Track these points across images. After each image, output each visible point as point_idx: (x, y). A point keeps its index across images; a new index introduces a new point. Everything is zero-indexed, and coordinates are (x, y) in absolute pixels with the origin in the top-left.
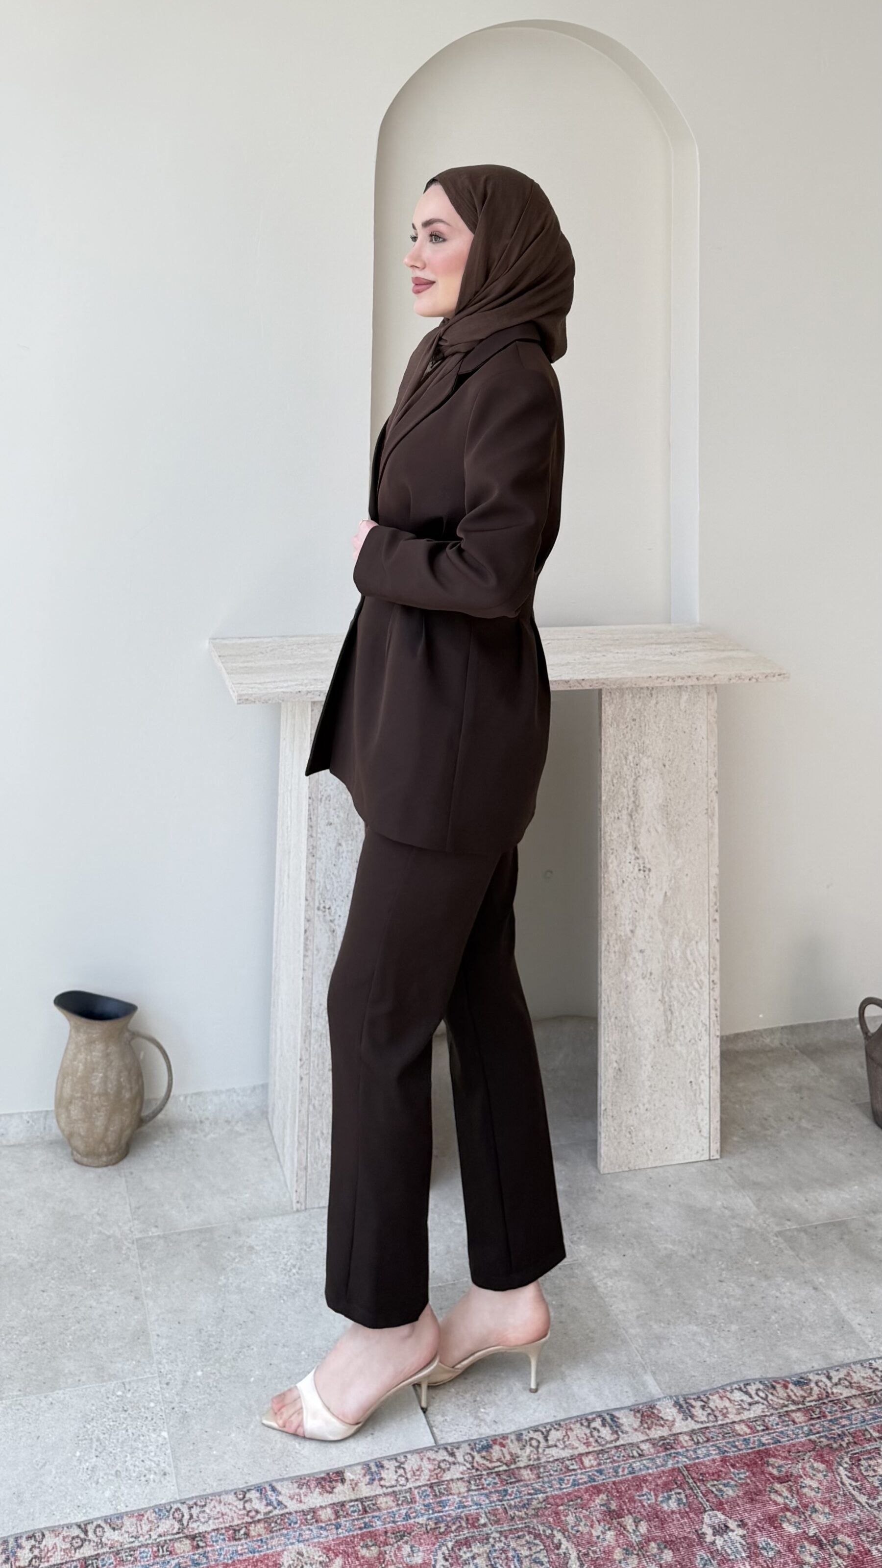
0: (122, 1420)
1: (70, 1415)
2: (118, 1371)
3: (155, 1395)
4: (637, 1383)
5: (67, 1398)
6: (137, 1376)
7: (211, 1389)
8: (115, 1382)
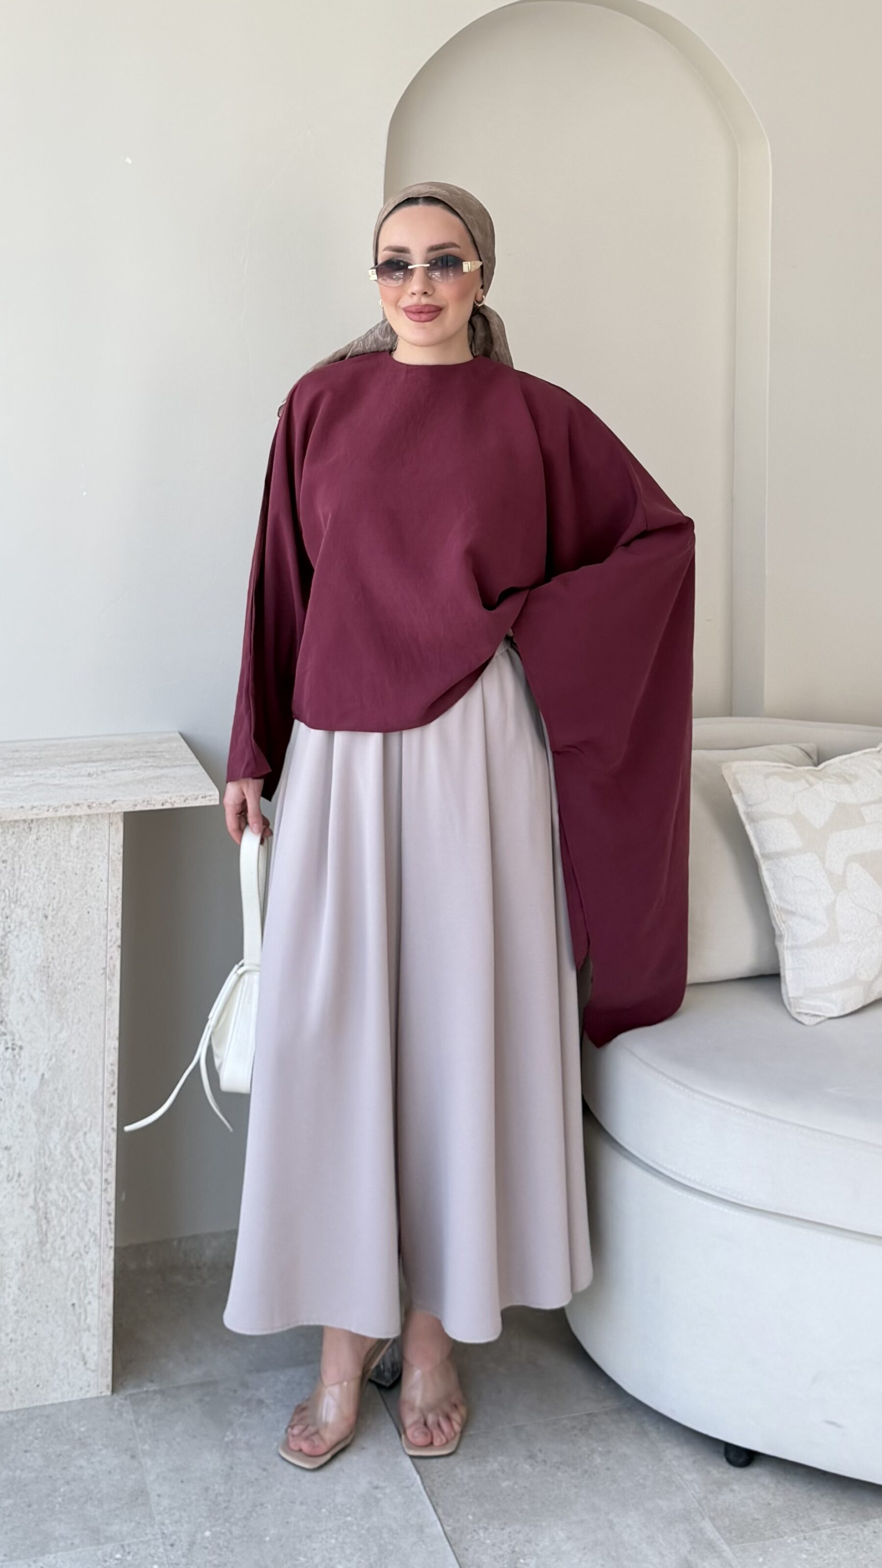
2: (115, 1533)
3: (158, 1557)
4: (694, 1529)
6: (137, 1538)
7: (221, 1549)
8: (113, 1545)
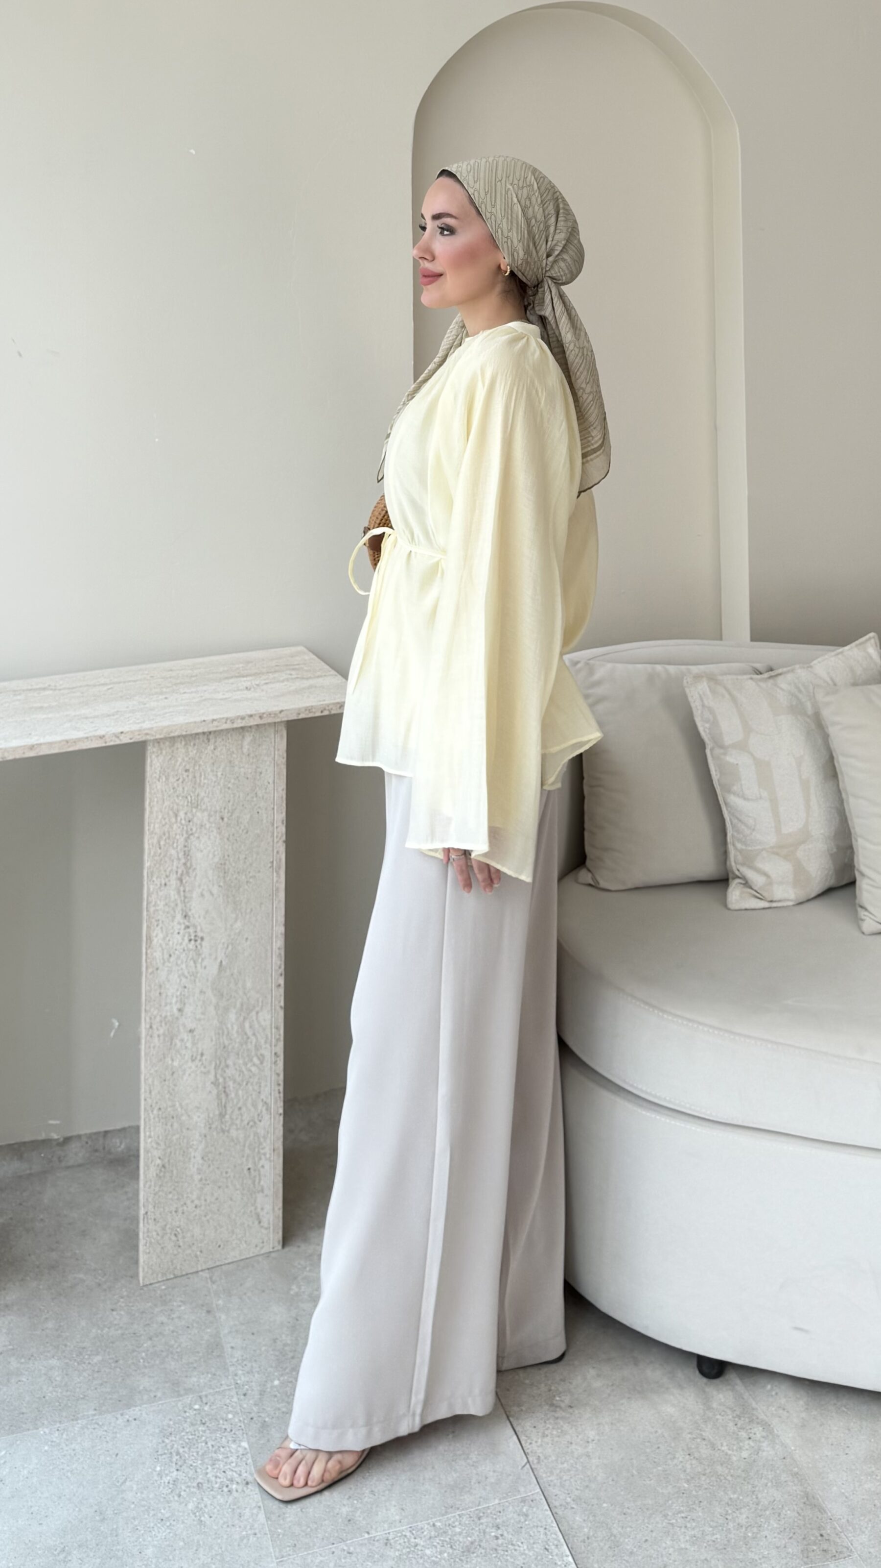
0: (201, 1433)
1: (147, 1430)
2: (194, 1385)
3: (232, 1406)
5: (144, 1415)
6: (213, 1389)
8: (191, 1396)
